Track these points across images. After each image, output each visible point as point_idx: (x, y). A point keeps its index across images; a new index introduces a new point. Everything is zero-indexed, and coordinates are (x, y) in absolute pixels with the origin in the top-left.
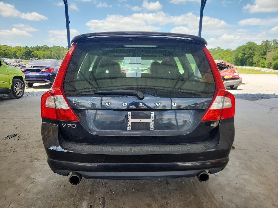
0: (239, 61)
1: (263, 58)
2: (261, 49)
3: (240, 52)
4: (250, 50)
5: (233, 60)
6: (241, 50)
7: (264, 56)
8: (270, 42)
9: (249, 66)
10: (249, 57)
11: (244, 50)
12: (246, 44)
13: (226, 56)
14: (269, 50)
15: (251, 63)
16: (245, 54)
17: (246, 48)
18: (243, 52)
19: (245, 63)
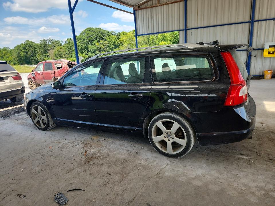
0: (23, 60)
1: (46, 56)
2: (42, 48)
3: (21, 51)
4: (31, 48)
5: (16, 59)
6: (21, 48)
7: (46, 54)
8: (47, 41)
9: (35, 64)
10: (32, 56)
11: (24, 48)
12: (25, 42)
13: (6, 56)
14: (49, 49)
15: (36, 61)
16: (27, 53)
17: (26, 46)
18: (24, 51)
19: (30, 61)
